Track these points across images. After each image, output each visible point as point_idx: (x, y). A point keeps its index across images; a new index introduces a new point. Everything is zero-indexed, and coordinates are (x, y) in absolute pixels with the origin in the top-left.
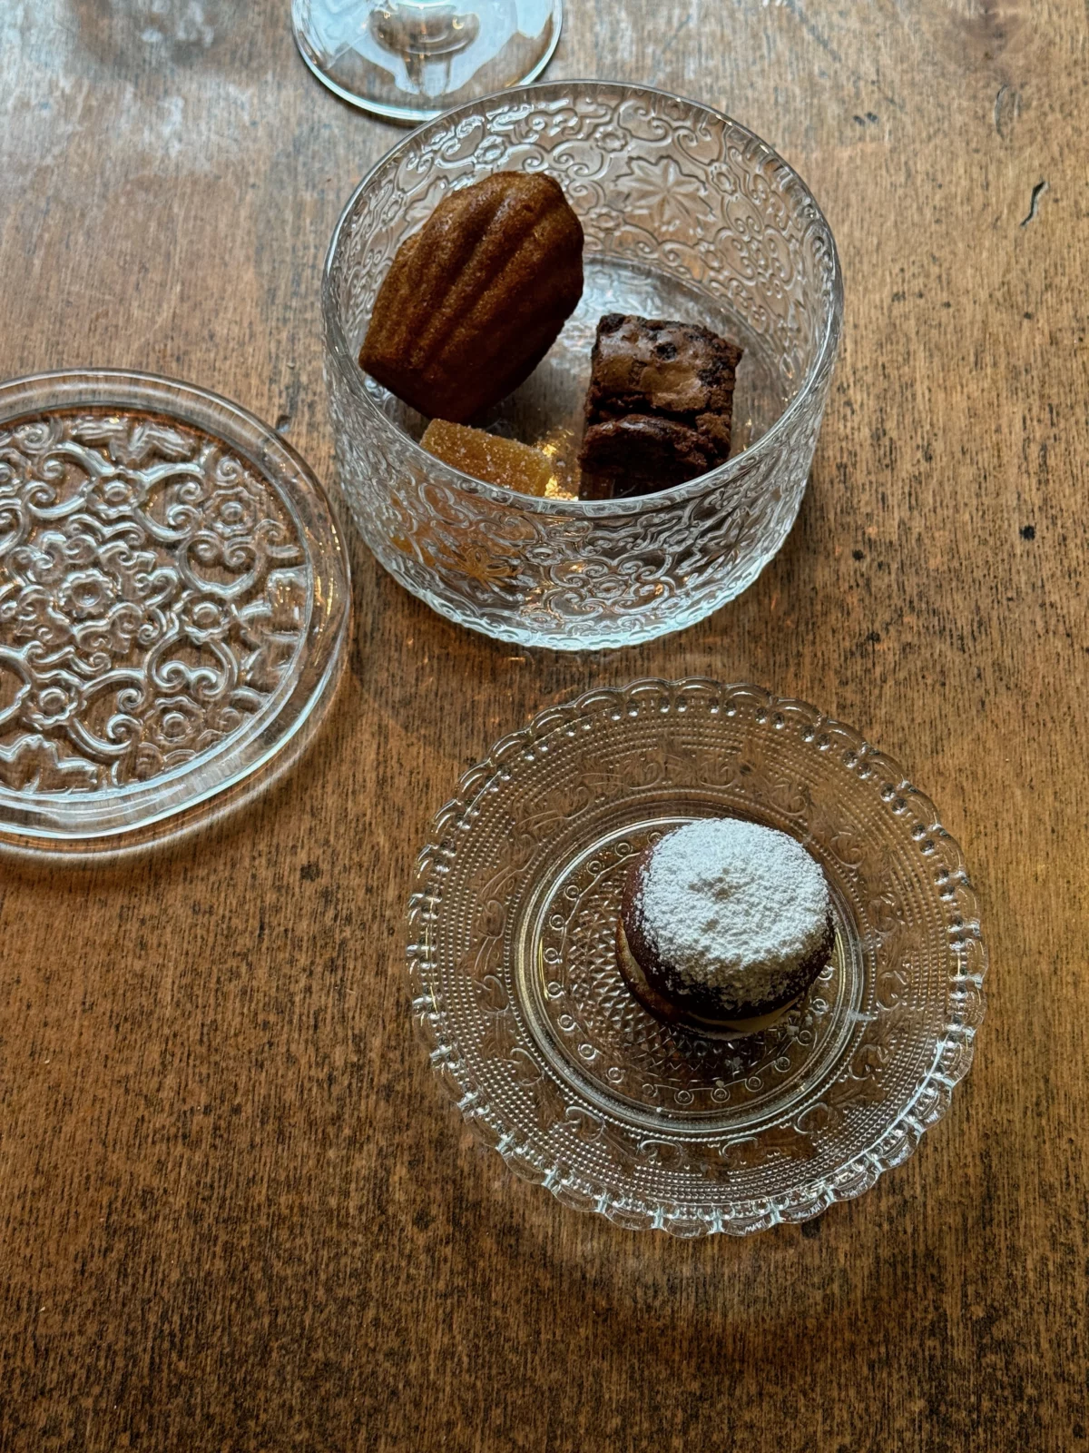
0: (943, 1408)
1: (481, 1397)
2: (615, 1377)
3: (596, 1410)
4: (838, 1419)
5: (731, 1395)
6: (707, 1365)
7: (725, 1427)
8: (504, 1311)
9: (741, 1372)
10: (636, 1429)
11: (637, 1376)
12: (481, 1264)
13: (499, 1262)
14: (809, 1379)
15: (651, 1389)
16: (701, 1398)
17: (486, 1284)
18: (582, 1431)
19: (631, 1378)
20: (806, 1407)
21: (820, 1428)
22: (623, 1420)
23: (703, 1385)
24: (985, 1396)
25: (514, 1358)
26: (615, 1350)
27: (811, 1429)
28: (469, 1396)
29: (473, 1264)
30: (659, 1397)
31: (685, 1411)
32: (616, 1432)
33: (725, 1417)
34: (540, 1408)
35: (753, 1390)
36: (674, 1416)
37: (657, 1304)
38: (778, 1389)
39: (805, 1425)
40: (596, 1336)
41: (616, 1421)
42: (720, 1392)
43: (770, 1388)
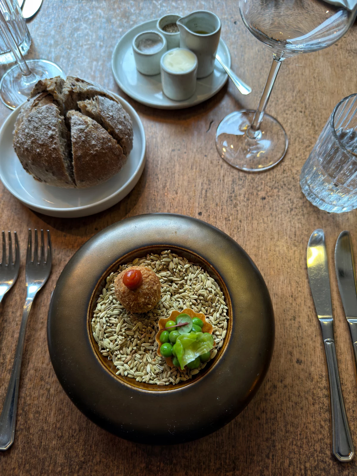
0: (150, 466)
1: (24, 461)
2: (61, 455)
3: (54, 466)
4: (120, 469)
5: (92, 462)
6: (86, 453)
7: (89, 471)
8: (33, 436)
9: (96, 455)
10: (65, 471)
11: (67, 456)
12: (29, 422)
13: (33, 422)
14: (114, 457)
15: (70, 460)
16: (84, 463)
17: (29, 428)
18: (50, 472)
19: (65, 456)
20: (112, 465)
21: (115, 472)
22: (62, 468)
23: (85, 459)
24: (162, 463)
25: (34, 450)
26: (62, 448)
27: (113, 472)
28: (20, 460)
29: (26, 422)
30: (72, 462)
31: (79, 466)
32: (59, 472)
33: (90, 468)
34: (39, 464)
35: (98, 460)
36: (76, 467)
37: (75, 435)
38: (105, 460)
39: (111, 471)
41: (60, 469)
42: (89, 461)
43: (103, 460)
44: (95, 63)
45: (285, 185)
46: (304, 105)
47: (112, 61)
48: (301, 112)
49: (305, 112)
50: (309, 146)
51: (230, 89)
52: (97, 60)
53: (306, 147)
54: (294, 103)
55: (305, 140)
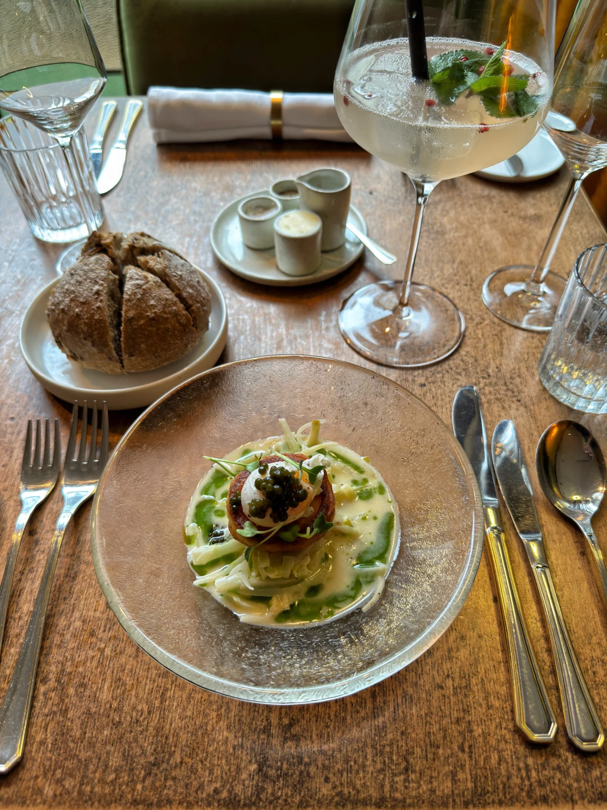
0: (265, 769)
1: (53, 764)
2: (116, 754)
3: (104, 771)
4: (215, 775)
5: (168, 763)
6: (159, 749)
7: (163, 779)
8: (72, 723)
9: (174, 752)
10: (121, 780)
11: (126, 754)
12: (66, 700)
13: (74, 700)
14: (205, 755)
15: (132, 760)
16: (154, 765)
17: (66, 710)
18: (96, 781)
19: (123, 754)
20: (202, 768)
21: (207, 779)
22: (116, 776)
23: (156, 758)
24: (285, 762)
25: (72, 745)
26: (119, 741)
27: (202, 779)
28: (47, 763)
29: (63, 701)
30: (134, 764)
31: (145, 771)
32: (112, 782)
33: (163, 774)
34: (79, 770)
35: (179, 760)
36: (140, 773)
37: (141, 719)
38: (190, 760)
39: (200, 778)
40: (111, 734)
41: (113, 776)
42: (163, 762)
43: (186, 759)
44: (187, 239)
45: (451, 369)
46: (469, 277)
47: (211, 235)
48: (466, 285)
49: (471, 285)
50: (481, 323)
51: (368, 264)
52: (191, 236)
53: (477, 324)
54: (455, 275)
55: (474, 316)
